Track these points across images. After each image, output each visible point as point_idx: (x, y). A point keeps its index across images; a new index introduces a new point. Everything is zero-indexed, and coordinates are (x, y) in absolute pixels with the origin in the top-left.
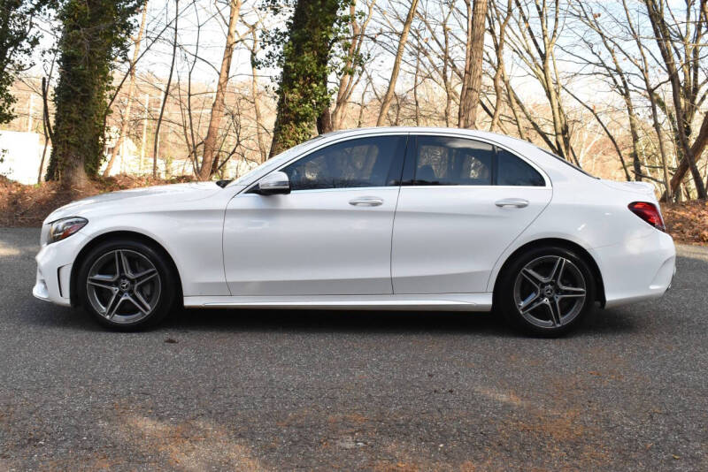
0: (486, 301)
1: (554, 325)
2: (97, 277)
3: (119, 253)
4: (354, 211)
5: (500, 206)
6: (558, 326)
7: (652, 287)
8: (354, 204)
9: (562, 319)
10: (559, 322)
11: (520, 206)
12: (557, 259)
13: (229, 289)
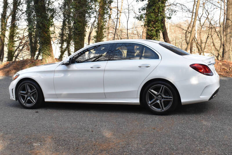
0: (137, 101)
1: (161, 110)
2: (21, 92)
3: (26, 84)
4: (92, 70)
5: (140, 67)
6: (163, 111)
7: (201, 97)
8: (92, 68)
9: (164, 108)
10: (163, 110)
11: (148, 67)
12: (161, 86)
13: (57, 96)
